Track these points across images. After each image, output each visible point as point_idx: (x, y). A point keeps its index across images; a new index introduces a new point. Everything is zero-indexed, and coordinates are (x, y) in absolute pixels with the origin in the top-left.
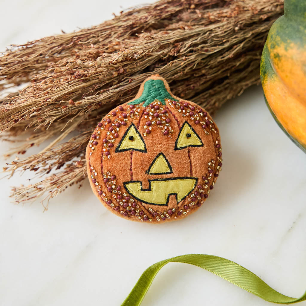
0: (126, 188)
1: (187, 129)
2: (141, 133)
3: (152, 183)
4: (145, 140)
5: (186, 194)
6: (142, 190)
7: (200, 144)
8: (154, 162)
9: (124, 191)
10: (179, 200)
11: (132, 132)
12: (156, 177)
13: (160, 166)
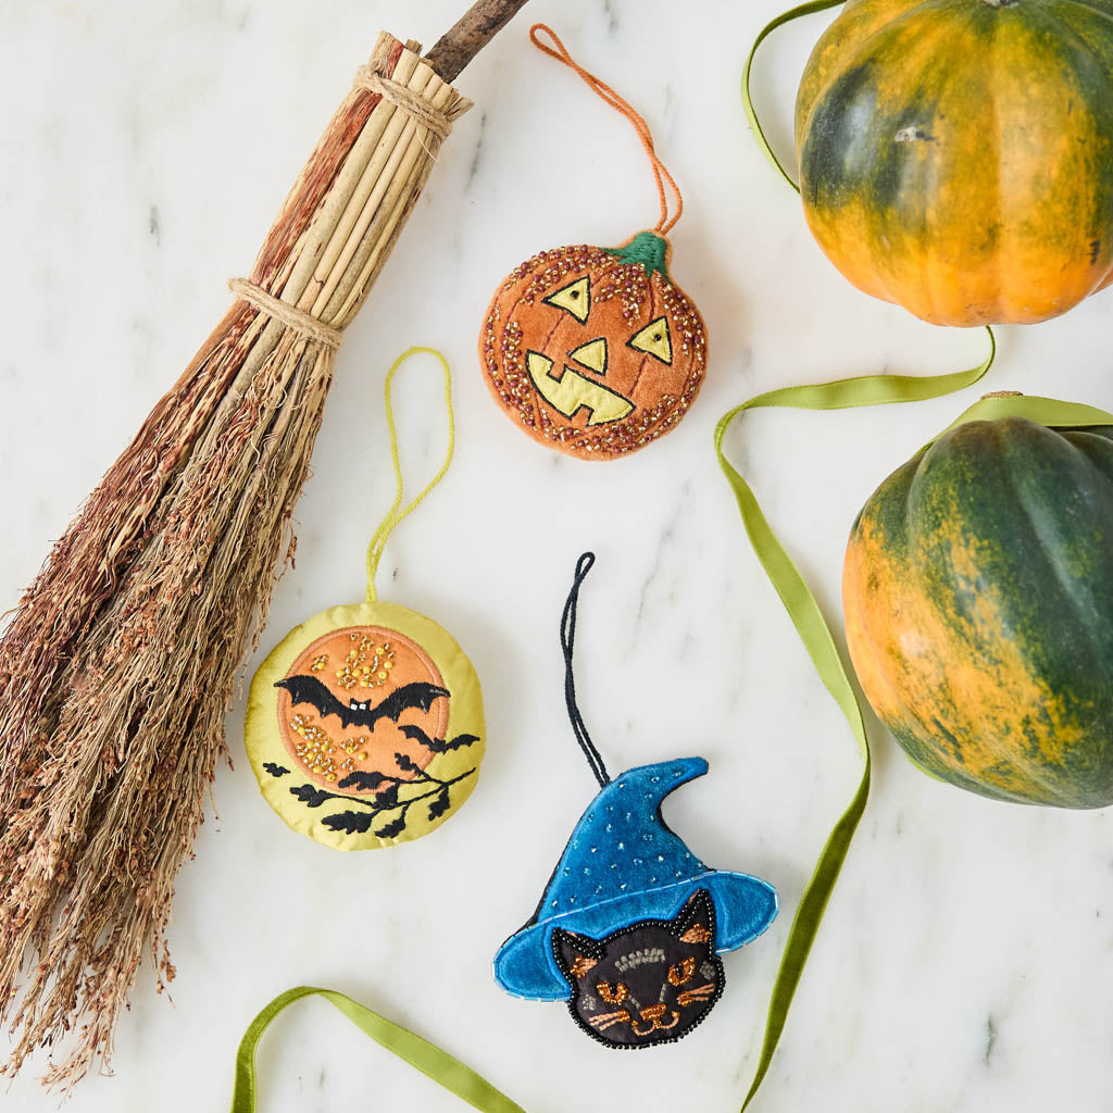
0: (527, 361)
1: (660, 327)
2: (593, 296)
3: (568, 371)
4: (592, 307)
5: (607, 420)
6: (548, 374)
7: (668, 361)
8: (587, 344)
9: (523, 361)
10: (592, 422)
11: (581, 286)
12: (577, 368)
13: (591, 355)
